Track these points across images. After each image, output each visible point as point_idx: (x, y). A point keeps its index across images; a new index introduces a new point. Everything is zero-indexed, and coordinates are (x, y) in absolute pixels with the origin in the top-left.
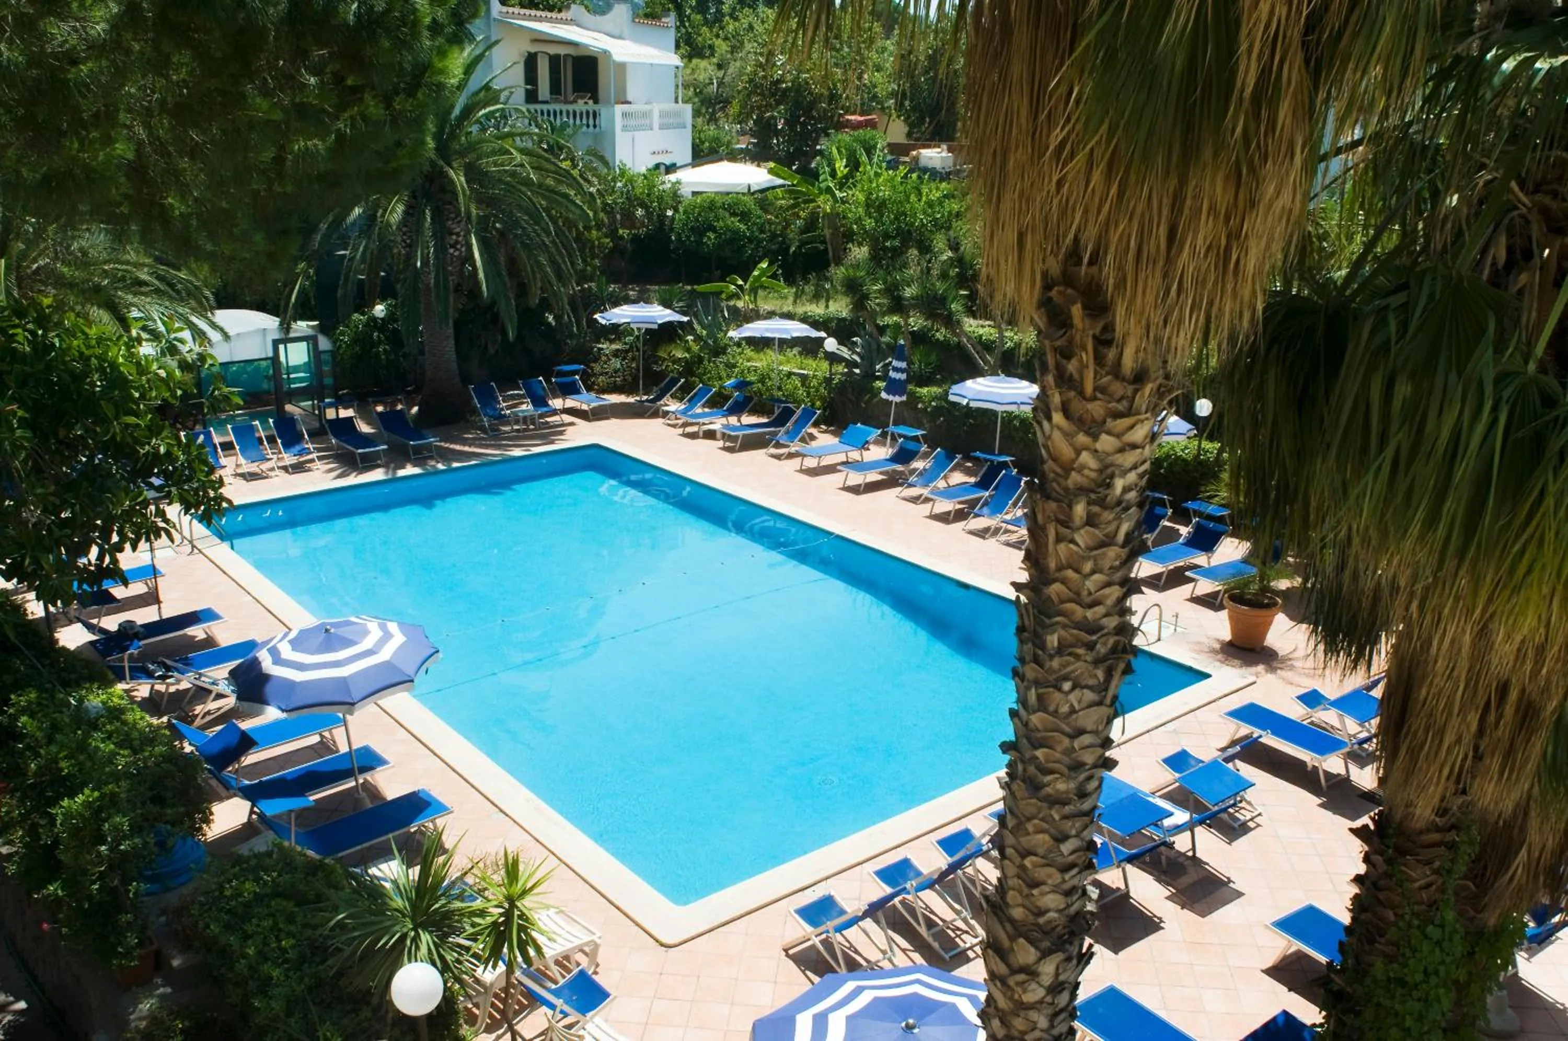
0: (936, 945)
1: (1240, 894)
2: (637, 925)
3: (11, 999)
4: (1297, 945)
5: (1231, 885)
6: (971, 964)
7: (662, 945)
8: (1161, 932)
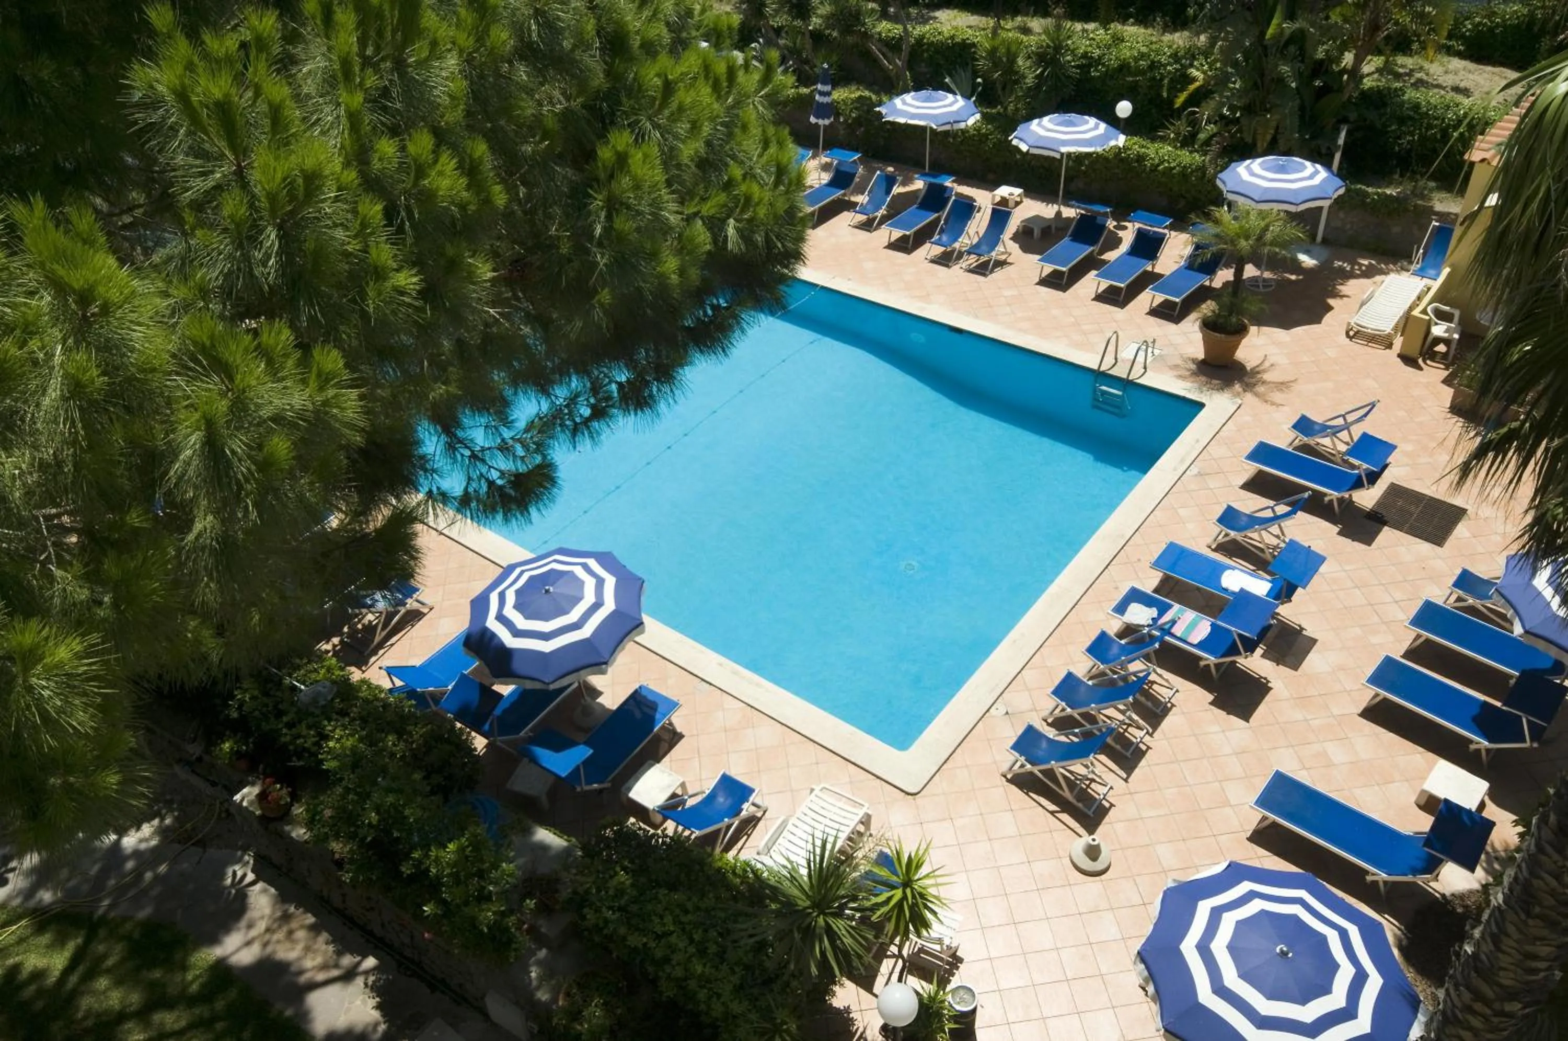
0: (1118, 747)
1: (1314, 641)
2: (878, 777)
3: (359, 958)
4: (1384, 693)
5: (1304, 632)
6: (1147, 756)
7: (908, 794)
8: (1271, 692)
